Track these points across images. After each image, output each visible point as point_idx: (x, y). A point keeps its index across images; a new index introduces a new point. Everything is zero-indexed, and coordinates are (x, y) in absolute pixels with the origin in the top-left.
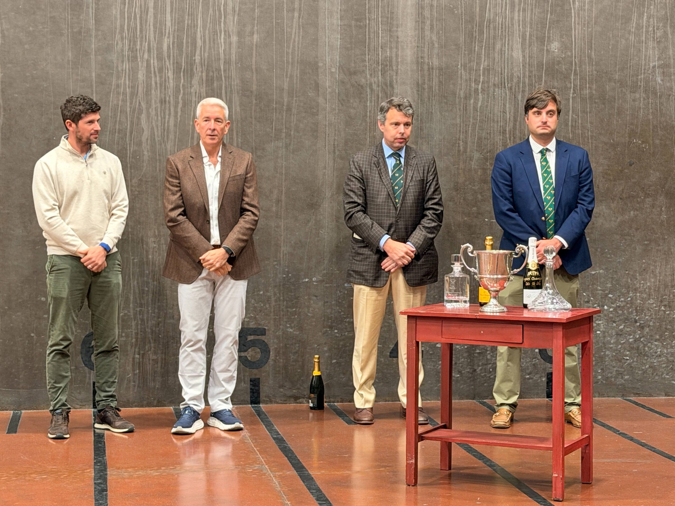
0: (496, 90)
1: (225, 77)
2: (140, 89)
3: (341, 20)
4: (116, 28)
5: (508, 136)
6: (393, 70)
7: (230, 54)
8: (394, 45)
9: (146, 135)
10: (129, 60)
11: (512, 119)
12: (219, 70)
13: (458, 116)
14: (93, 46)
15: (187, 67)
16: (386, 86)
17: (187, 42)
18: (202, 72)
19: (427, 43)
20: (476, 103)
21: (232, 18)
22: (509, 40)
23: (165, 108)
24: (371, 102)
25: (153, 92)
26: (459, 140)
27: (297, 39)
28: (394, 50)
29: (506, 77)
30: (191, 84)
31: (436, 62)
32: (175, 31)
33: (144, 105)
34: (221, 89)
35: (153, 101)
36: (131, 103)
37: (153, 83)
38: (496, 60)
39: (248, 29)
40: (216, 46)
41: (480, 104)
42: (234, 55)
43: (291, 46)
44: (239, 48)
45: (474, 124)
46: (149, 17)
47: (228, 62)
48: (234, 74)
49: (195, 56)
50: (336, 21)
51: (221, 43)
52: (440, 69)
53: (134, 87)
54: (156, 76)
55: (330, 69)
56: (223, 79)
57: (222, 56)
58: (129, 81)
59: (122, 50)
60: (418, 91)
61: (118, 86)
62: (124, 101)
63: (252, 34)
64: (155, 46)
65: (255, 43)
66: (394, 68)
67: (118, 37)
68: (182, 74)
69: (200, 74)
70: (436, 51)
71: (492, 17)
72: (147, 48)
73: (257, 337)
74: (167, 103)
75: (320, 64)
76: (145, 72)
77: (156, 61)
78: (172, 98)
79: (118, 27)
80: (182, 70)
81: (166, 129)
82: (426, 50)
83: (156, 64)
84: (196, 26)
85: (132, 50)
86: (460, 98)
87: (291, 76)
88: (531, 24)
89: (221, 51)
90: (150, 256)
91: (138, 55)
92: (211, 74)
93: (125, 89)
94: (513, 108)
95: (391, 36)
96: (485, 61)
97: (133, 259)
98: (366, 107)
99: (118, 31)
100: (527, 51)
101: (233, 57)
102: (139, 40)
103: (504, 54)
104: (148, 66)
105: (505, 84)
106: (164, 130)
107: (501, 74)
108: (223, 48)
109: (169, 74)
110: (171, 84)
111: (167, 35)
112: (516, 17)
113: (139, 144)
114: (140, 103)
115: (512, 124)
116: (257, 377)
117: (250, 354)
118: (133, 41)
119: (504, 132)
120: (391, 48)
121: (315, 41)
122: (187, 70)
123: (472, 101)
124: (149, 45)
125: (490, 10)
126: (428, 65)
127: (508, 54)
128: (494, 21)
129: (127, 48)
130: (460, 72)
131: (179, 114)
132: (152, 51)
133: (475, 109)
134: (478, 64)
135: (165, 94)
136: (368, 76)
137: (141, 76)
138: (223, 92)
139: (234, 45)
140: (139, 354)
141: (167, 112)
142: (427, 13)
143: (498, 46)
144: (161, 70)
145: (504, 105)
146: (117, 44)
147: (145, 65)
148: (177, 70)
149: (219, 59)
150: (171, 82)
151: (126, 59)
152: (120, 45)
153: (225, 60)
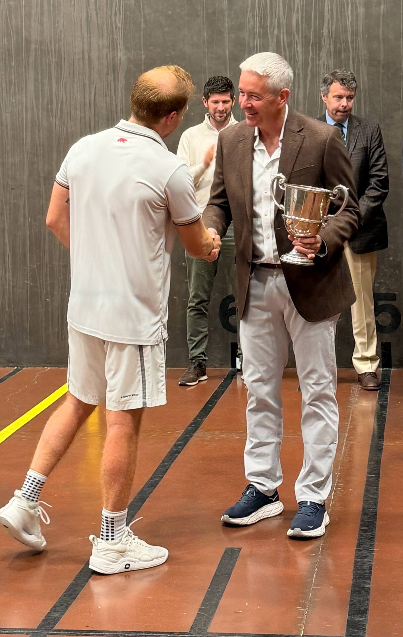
1: (352, 48)
4: (247, 8)
7: (357, 25)
10: (260, 36)
12: (346, 42)
14: (227, 25)
15: (315, 40)
17: (315, 16)
18: (330, 45)
30: (319, 56)
32: (303, 6)
34: (348, 59)
40: (343, 18)
42: (361, 27)
44: (366, 18)
47: (355, 34)
48: (361, 44)
49: (323, 30)
51: (348, 15)
54: (285, 51)
56: (351, 50)
57: (349, 28)
59: (254, 28)
63: (379, 4)
64: (285, 21)
65: (382, 13)
67: (249, 15)
68: (310, 47)
69: (328, 46)
72: (276, 24)
73: (388, 302)
74: (297, 76)
76: (275, 47)
77: (285, 36)
78: (301, 72)
79: (250, 5)
80: (311, 43)
81: (296, 101)
83: (285, 39)
85: (263, 26)
89: (349, 23)
91: (269, 31)
92: (338, 45)
99: (249, 9)
101: (361, 29)
102: (269, 17)
104: (278, 41)
106: (294, 102)
108: (350, 20)
109: (298, 49)
110: (300, 57)
111: (296, 10)
116: (389, 341)
117: (380, 319)
118: (263, 18)
122: (316, 44)
124: (279, 21)
129: (258, 24)
131: (308, 86)
132: (282, 27)
138: (351, 62)
139: (361, 17)
141: (297, 85)
144: (290, 45)
146: (249, 22)
147: (275, 40)
148: (306, 43)
149: (346, 31)
150: (300, 55)
151: (257, 36)
152: (252, 23)
153: (352, 31)
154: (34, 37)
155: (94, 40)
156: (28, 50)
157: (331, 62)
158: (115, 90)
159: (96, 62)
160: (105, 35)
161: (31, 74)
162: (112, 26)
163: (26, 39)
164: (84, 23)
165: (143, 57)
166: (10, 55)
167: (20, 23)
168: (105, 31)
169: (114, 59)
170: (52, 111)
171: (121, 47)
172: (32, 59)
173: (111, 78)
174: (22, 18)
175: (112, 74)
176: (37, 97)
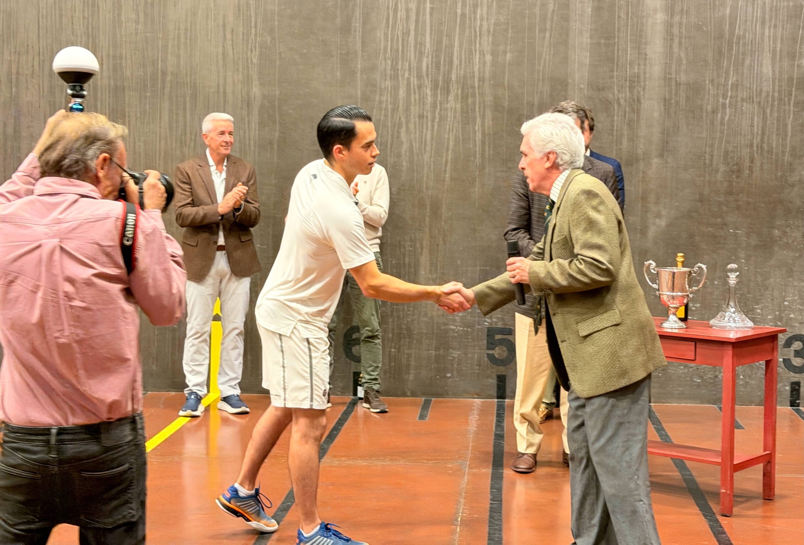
0: (745, 104)
1: (479, 93)
2: (401, 105)
3: (591, 39)
4: (380, 50)
5: (755, 149)
6: (640, 87)
7: (484, 72)
8: (642, 62)
9: (405, 147)
10: (391, 78)
11: (760, 132)
12: (473, 87)
13: (704, 130)
14: (359, 66)
15: (444, 85)
16: (634, 101)
17: (445, 61)
18: (458, 90)
19: (674, 60)
20: (723, 118)
21: (486, 38)
22: (758, 56)
23: (423, 122)
24: (618, 116)
25: (412, 107)
26: (705, 153)
27: (547, 58)
28: (642, 67)
29: (755, 92)
30: (447, 100)
31: (683, 78)
32: (433, 52)
33: (403, 120)
34: (474, 104)
35: (412, 116)
36: (392, 118)
37: (413, 99)
38: (745, 75)
39: (502, 48)
40: (471, 65)
41: (727, 118)
42: (488, 73)
43: (542, 65)
44: (493, 65)
45: (721, 139)
46: (410, 38)
47: (482, 80)
48: (487, 90)
49: (451, 74)
50: (586, 40)
51: (476, 62)
52: (688, 84)
53: (395, 103)
54: (415, 93)
55: (578, 86)
56: (477, 94)
57: (477, 74)
58: (391, 98)
59: (385, 70)
60: (665, 106)
61: (380, 102)
62: (386, 116)
63: (505, 52)
64: (415, 65)
65: (507, 62)
66: (642, 83)
67: (381, 57)
68: (439, 91)
69: (456, 90)
70: (683, 67)
71: (742, 33)
72: (407, 67)
73: (504, 337)
74: (425, 117)
75: (570, 81)
76: (405, 89)
77: (415, 79)
78: (429, 113)
79: (382, 48)
80: (440, 87)
81: (424, 142)
82: (674, 67)
83: (415, 83)
84: (452, 46)
85: (394, 69)
86: (707, 112)
87: (542, 92)
88: (782, 39)
89: (476, 69)
90: (407, 259)
91: (400, 74)
92: (466, 91)
93: (387, 105)
94: (761, 122)
95: (639, 53)
96: (733, 76)
97: (391, 261)
98: (613, 121)
99: (381, 52)
100: (777, 66)
101: (487, 75)
102: (400, 60)
103: (754, 70)
104: (408, 84)
105: (753, 98)
106: (422, 143)
107: (750, 88)
108: (477, 67)
109: (427, 91)
110: (429, 99)
111: (426, 55)
112: (767, 33)
113: (399, 156)
114: (400, 118)
115: (759, 138)
116: (504, 373)
117: (498, 352)
118: (395, 61)
119: (751, 146)
120: (639, 65)
121: (565, 60)
122: (444, 88)
123: (719, 115)
124: (410, 65)
125: (739, 27)
126: (676, 81)
127: (757, 70)
128: (744, 37)
129: (389, 67)
130: (707, 88)
131: (436, 128)
132: (412, 70)
133: (722, 123)
134: (727, 79)
135: (423, 110)
136: (616, 92)
137: (402, 93)
138: (477, 107)
139: (488, 64)
140: (395, 348)
141: (425, 126)
142: (676, 30)
143: (747, 62)
144: (420, 87)
145: (752, 119)
146: (381, 63)
147: (405, 83)
148: (435, 87)
149: (474, 77)
150: (429, 98)
151: (388, 78)
152: (383, 66)
153: (479, 77)
154: (170, 69)
155: (229, 74)
156: (164, 82)
157: (459, 106)
158: (249, 124)
159: (230, 97)
160: (241, 69)
161: (166, 105)
162: (247, 62)
163: (162, 72)
164: (220, 57)
165: (277, 93)
166: (145, 86)
167: (156, 55)
168: (241, 66)
169: (248, 94)
170: (185, 142)
171: (256, 82)
172: (167, 90)
173: (245, 112)
174: (158, 49)
175: (246, 108)
176: (171, 127)
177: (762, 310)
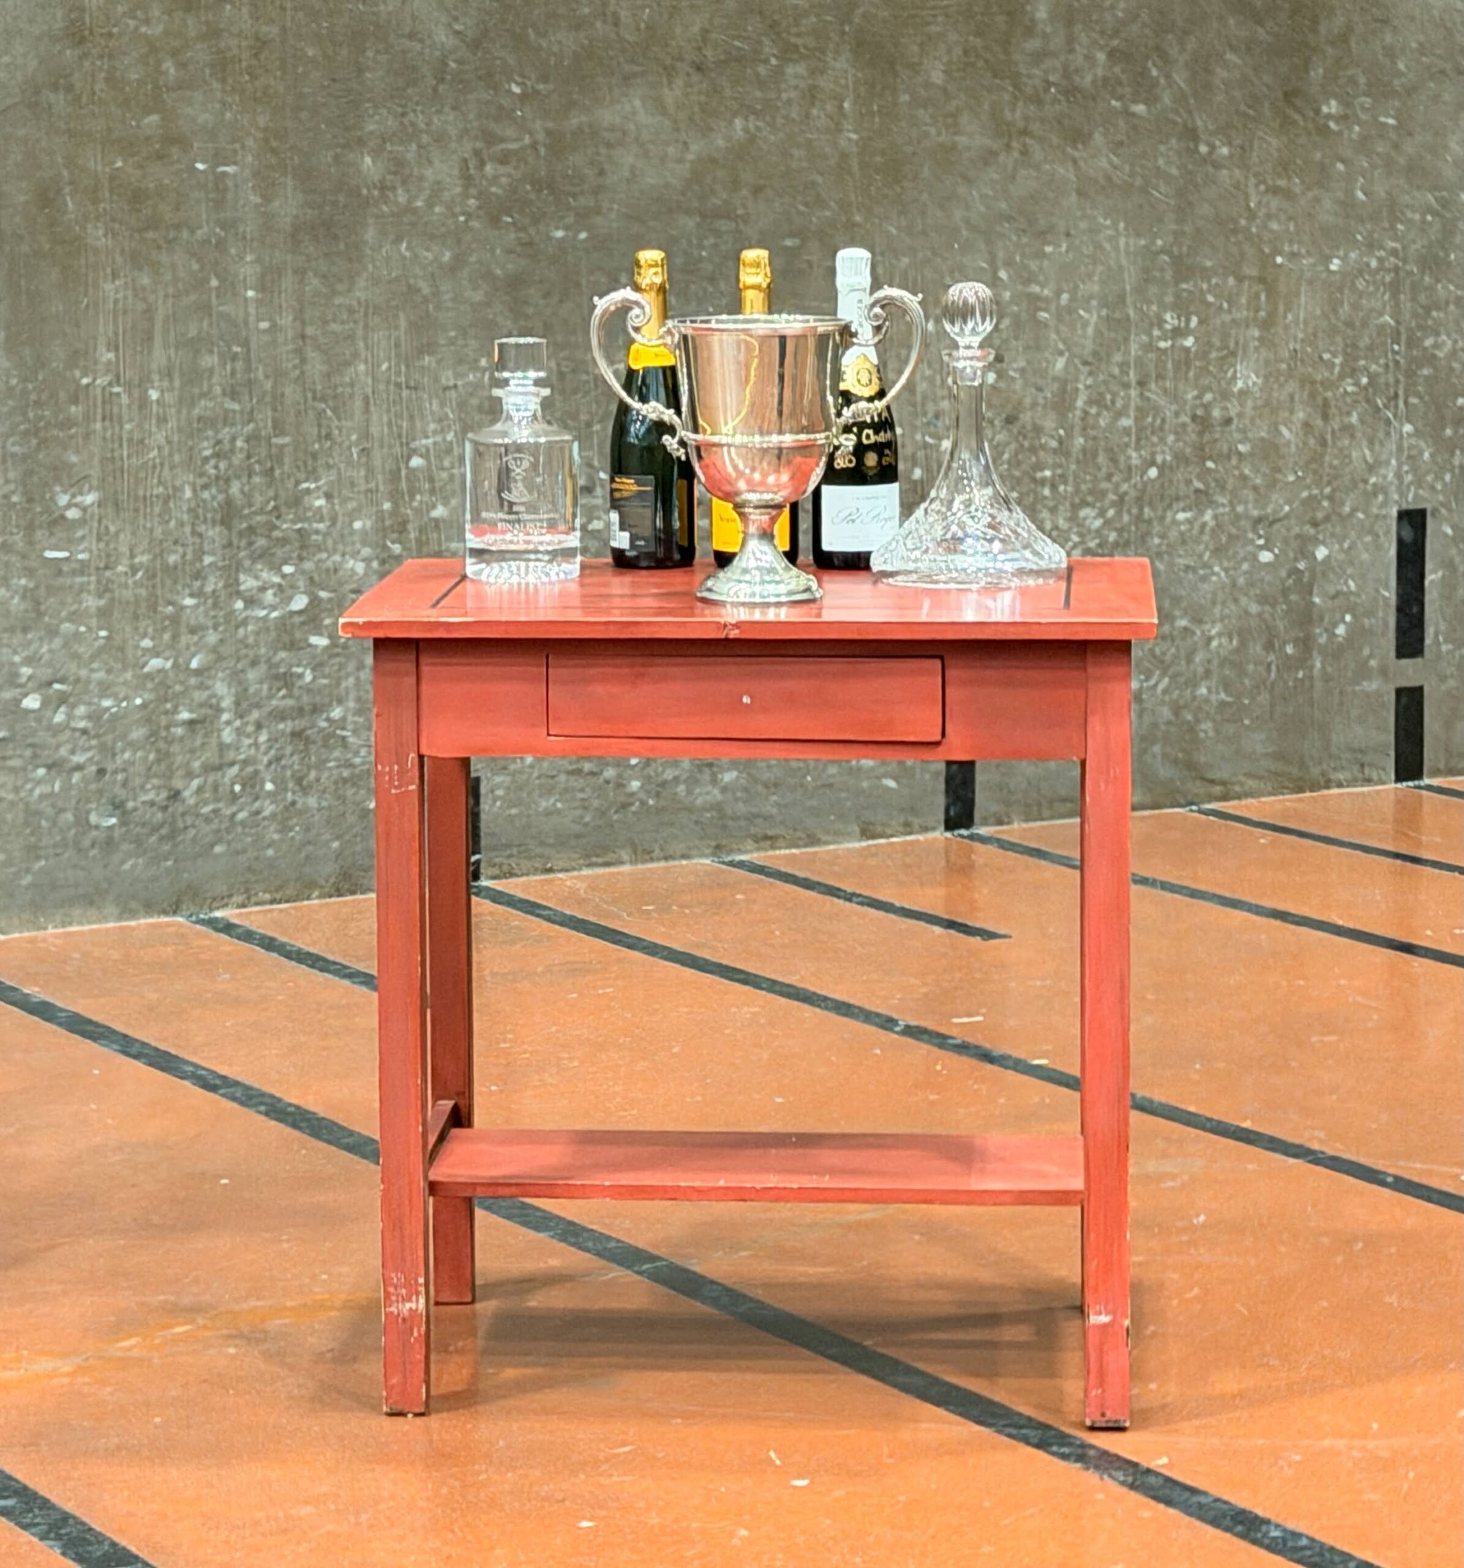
177: (328, 496)
